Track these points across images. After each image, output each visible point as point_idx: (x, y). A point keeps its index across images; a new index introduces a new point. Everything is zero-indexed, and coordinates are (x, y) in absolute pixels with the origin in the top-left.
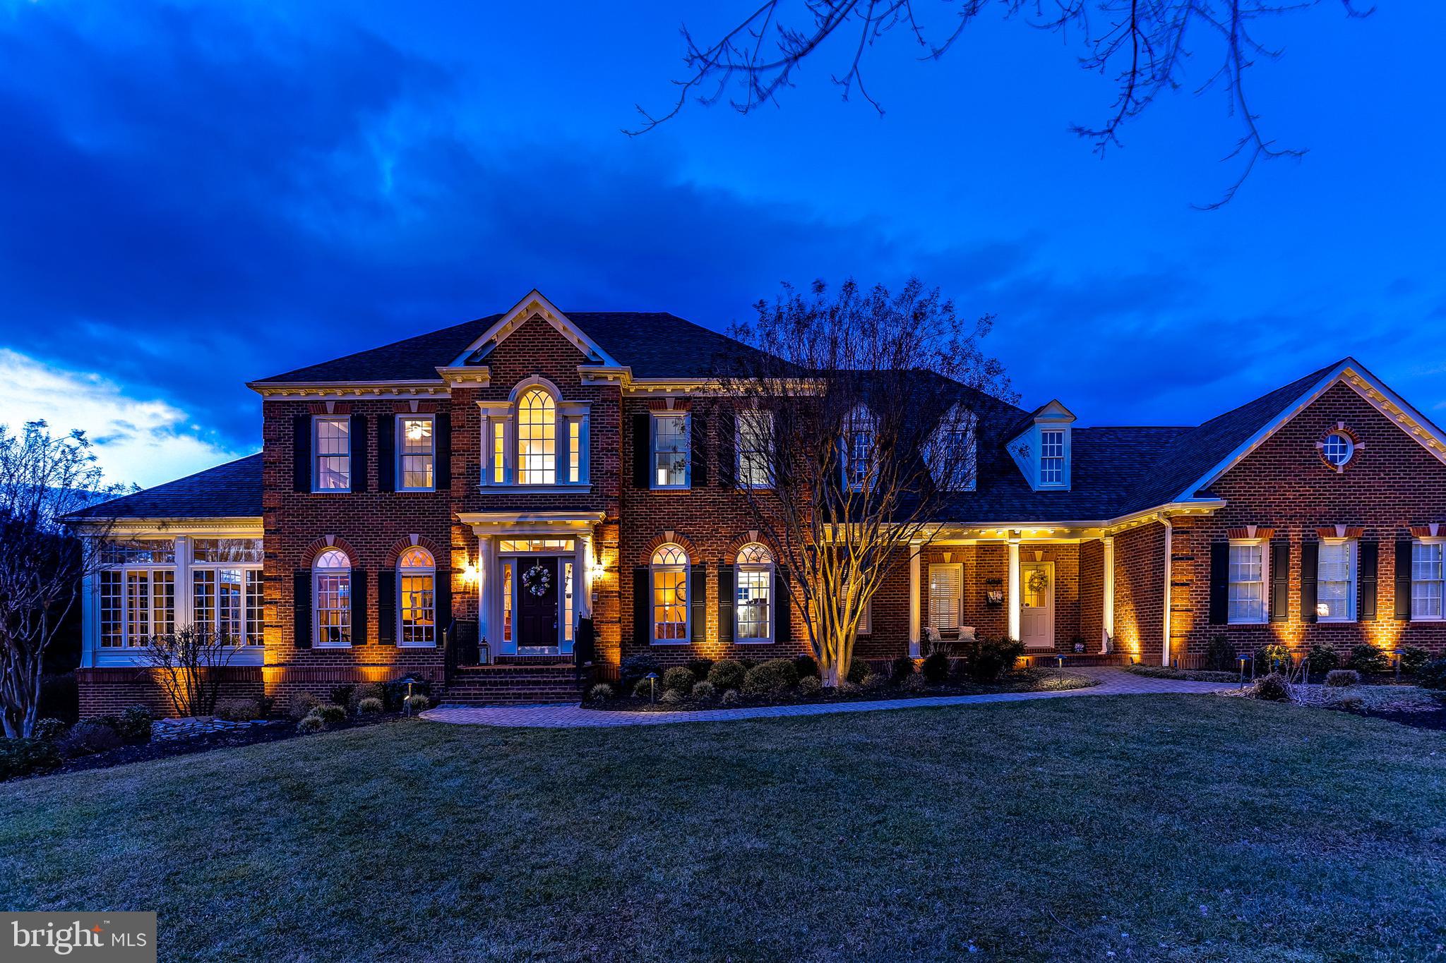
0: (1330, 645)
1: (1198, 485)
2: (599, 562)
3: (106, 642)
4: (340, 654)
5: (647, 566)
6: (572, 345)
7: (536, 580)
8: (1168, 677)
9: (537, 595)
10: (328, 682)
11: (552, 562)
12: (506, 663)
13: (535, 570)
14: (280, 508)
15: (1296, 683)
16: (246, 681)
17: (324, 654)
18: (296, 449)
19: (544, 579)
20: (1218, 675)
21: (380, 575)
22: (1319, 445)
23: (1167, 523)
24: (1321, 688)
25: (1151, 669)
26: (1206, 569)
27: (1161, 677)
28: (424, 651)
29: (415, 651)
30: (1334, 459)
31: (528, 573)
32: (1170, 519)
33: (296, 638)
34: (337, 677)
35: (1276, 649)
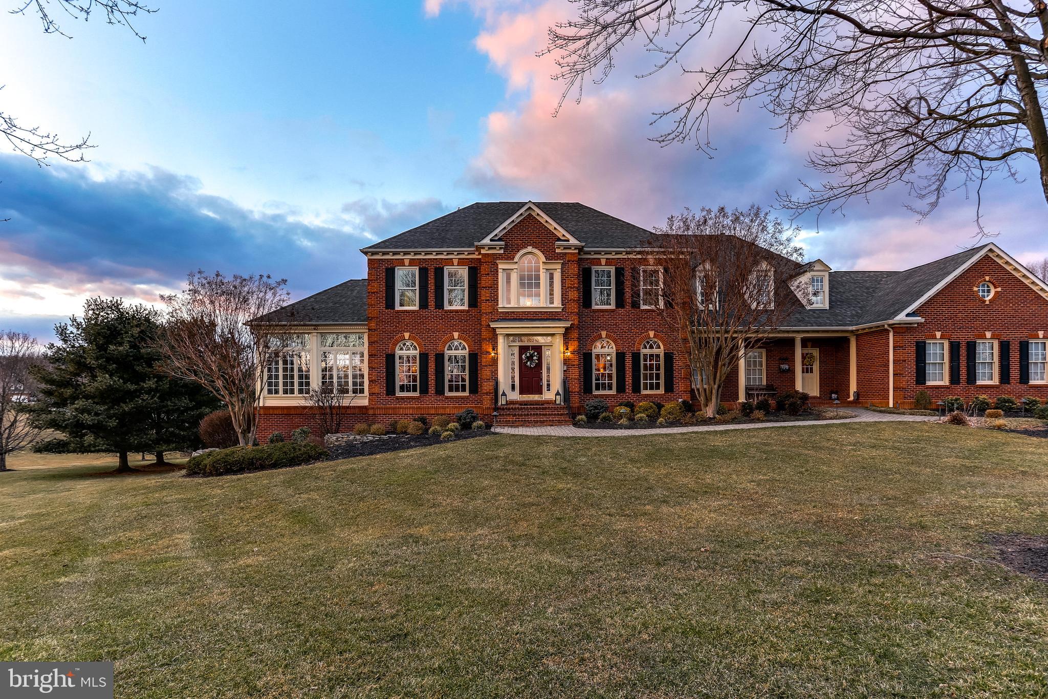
0: (984, 396)
1: (909, 310)
2: (567, 349)
3: (270, 392)
4: (412, 399)
5: (591, 350)
6: (550, 231)
7: (530, 358)
8: (894, 413)
9: (531, 367)
10: (406, 414)
11: (538, 349)
12: (514, 404)
13: (530, 353)
14: (377, 318)
15: (970, 416)
16: (353, 414)
17: (403, 399)
18: (387, 286)
19: (535, 358)
20: (923, 412)
21: (436, 355)
22: (975, 289)
23: (890, 329)
24: (983, 419)
25: (883, 409)
26: (913, 356)
27: (890, 413)
28: (462, 398)
29: (456, 397)
30: (984, 296)
31: (526, 355)
32: (892, 328)
33: (387, 390)
34: (411, 412)
35: (954, 398)
